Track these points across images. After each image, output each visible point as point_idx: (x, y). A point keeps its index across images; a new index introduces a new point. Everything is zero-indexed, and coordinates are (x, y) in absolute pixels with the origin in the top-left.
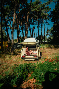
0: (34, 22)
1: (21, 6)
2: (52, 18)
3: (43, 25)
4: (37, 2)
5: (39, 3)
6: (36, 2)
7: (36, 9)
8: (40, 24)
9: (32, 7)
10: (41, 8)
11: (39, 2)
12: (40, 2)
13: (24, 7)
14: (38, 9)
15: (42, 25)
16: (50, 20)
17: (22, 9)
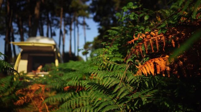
0: (53, 20)
2: (95, 14)
3: (76, 29)
8: (68, 26)
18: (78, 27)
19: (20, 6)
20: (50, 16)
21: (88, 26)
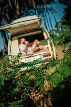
0: (29, 13)
3: (47, 14)
15: (45, 14)
16: (56, 3)
18: (48, 13)
19: (6, 9)
20: (27, 10)
21: (55, 10)
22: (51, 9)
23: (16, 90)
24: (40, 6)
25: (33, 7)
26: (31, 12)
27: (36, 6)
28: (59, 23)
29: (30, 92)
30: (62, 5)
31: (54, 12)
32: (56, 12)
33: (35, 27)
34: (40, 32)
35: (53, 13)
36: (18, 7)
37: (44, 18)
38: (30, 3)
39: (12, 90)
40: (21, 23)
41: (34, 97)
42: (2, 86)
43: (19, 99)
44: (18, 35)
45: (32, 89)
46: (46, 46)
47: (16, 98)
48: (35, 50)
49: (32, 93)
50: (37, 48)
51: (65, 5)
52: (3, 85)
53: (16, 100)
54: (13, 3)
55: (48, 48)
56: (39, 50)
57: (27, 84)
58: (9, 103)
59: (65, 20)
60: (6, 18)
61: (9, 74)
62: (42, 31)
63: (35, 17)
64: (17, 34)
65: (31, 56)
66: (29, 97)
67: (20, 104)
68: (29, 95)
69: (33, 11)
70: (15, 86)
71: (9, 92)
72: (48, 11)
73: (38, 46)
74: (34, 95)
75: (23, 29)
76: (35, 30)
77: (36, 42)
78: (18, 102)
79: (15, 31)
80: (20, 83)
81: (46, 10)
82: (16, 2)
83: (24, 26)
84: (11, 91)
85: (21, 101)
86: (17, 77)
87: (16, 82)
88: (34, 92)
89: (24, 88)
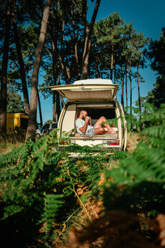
0: (102, 73)
1: (69, 29)
4: (113, 19)
5: (117, 21)
6: (111, 18)
7: (110, 38)
8: (119, 80)
9: (99, 31)
10: (122, 36)
11: (119, 20)
12: (121, 19)
13: (76, 32)
14: (115, 37)
15: (125, 81)
16: (146, 67)
17: (72, 37)
18: (131, 80)
19: (67, 60)
21: (142, 78)
22: (137, 75)
23: (58, 179)
24: (121, 66)
25: (109, 66)
26: (105, 73)
27: (114, 65)
28: (144, 99)
29: (76, 187)
30: (156, 72)
31: (140, 80)
32: (144, 82)
33: (106, 96)
34: (111, 106)
35: (138, 82)
36: (86, 62)
37: (123, 86)
38: (106, 58)
39: (52, 179)
40: (86, 87)
41: (80, 196)
42: (40, 170)
43: (59, 192)
44: (77, 104)
45: (81, 184)
46: (115, 129)
47: (55, 190)
48: (98, 131)
49: (80, 189)
50: (101, 129)
51: (160, 73)
52: (42, 169)
53: (55, 193)
54: (80, 55)
55: (117, 132)
56: (104, 132)
57: (75, 175)
58: (44, 194)
59: (153, 97)
60: (65, 74)
61: (52, 156)
62: (115, 106)
63: (109, 82)
64: (77, 102)
65: (90, 139)
66: (74, 193)
67: (59, 199)
68: (74, 190)
69: (109, 71)
70: (58, 175)
71: (47, 180)
72: (132, 77)
73: (103, 126)
74: (82, 192)
75: (87, 96)
76: (105, 101)
77: (102, 119)
78: (58, 196)
79: (75, 97)
80: (66, 172)
81: (128, 74)
82: (86, 53)
83: (89, 92)
84: (50, 180)
85: (62, 196)
86: (62, 162)
87: (60, 168)
88: (82, 188)
89: (70, 180)
